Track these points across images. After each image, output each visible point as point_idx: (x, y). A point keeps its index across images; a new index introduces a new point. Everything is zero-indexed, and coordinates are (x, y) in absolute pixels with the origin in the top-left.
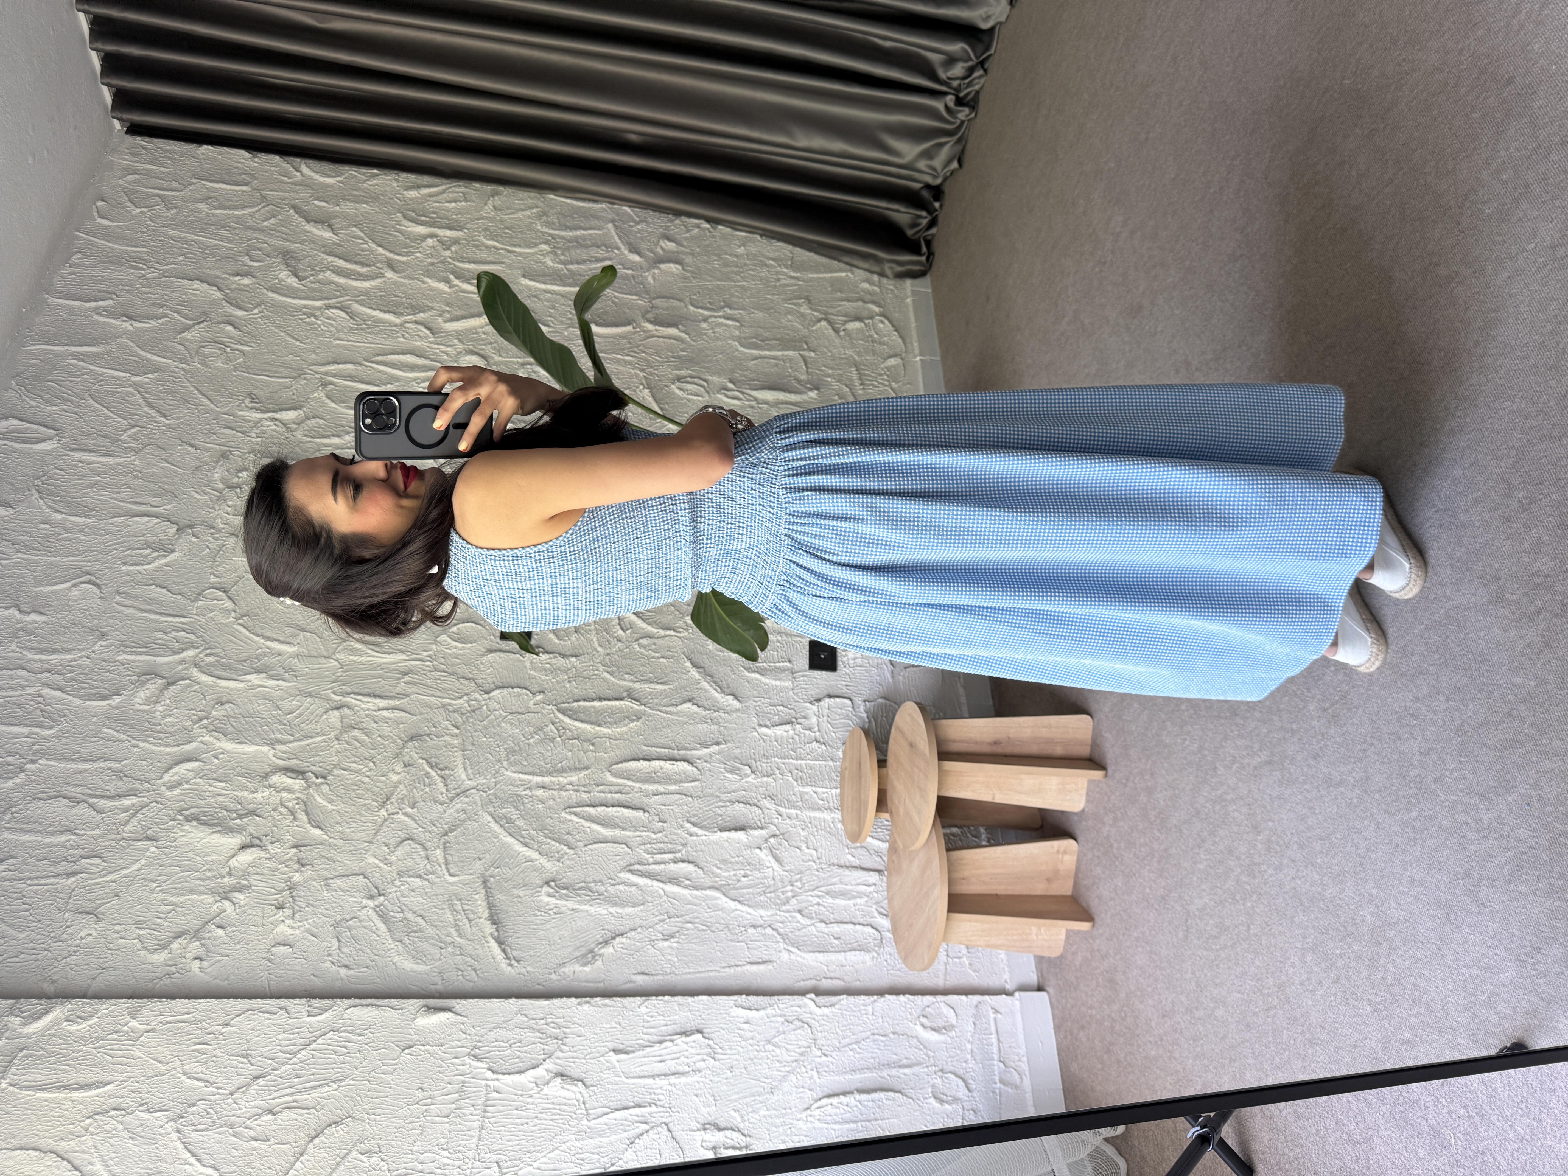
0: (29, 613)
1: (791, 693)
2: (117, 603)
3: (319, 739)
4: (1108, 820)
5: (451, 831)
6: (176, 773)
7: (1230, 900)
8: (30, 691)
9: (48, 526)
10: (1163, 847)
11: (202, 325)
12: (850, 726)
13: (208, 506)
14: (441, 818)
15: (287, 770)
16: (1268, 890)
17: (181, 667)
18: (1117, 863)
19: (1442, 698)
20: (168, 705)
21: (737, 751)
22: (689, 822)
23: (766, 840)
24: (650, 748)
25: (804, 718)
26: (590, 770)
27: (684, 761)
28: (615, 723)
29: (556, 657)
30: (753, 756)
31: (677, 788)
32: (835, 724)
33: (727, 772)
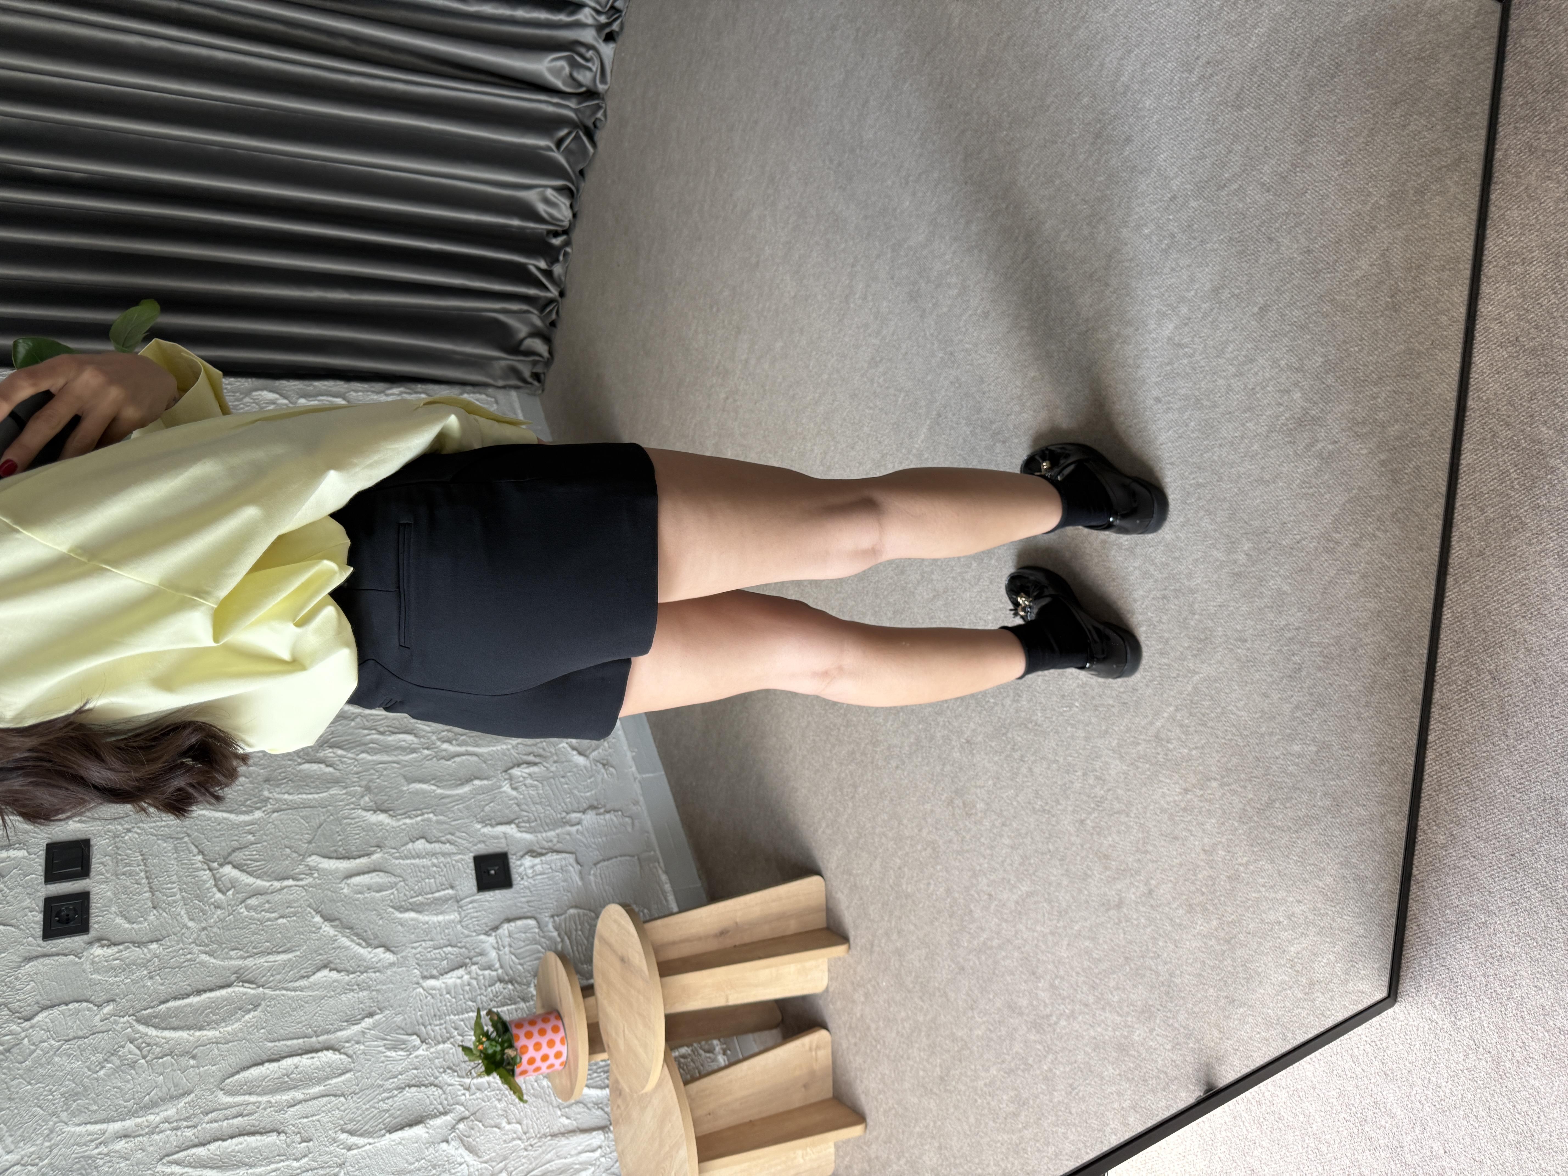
1: (459, 926)
4: (859, 996)
7: (1022, 1067)
10: (929, 1017)
12: (539, 952)
16: (1065, 1045)
18: (879, 1047)
19: (1215, 784)
21: (399, 1019)
22: (343, 1131)
23: (453, 1128)
24: (277, 1044)
25: (481, 954)
26: (192, 1095)
27: (327, 1049)
28: (224, 1020)
29: (129, 948)
30: (421, 1021)
31: (322, 1088)
32: (520, 954)
33: (389, 1049)
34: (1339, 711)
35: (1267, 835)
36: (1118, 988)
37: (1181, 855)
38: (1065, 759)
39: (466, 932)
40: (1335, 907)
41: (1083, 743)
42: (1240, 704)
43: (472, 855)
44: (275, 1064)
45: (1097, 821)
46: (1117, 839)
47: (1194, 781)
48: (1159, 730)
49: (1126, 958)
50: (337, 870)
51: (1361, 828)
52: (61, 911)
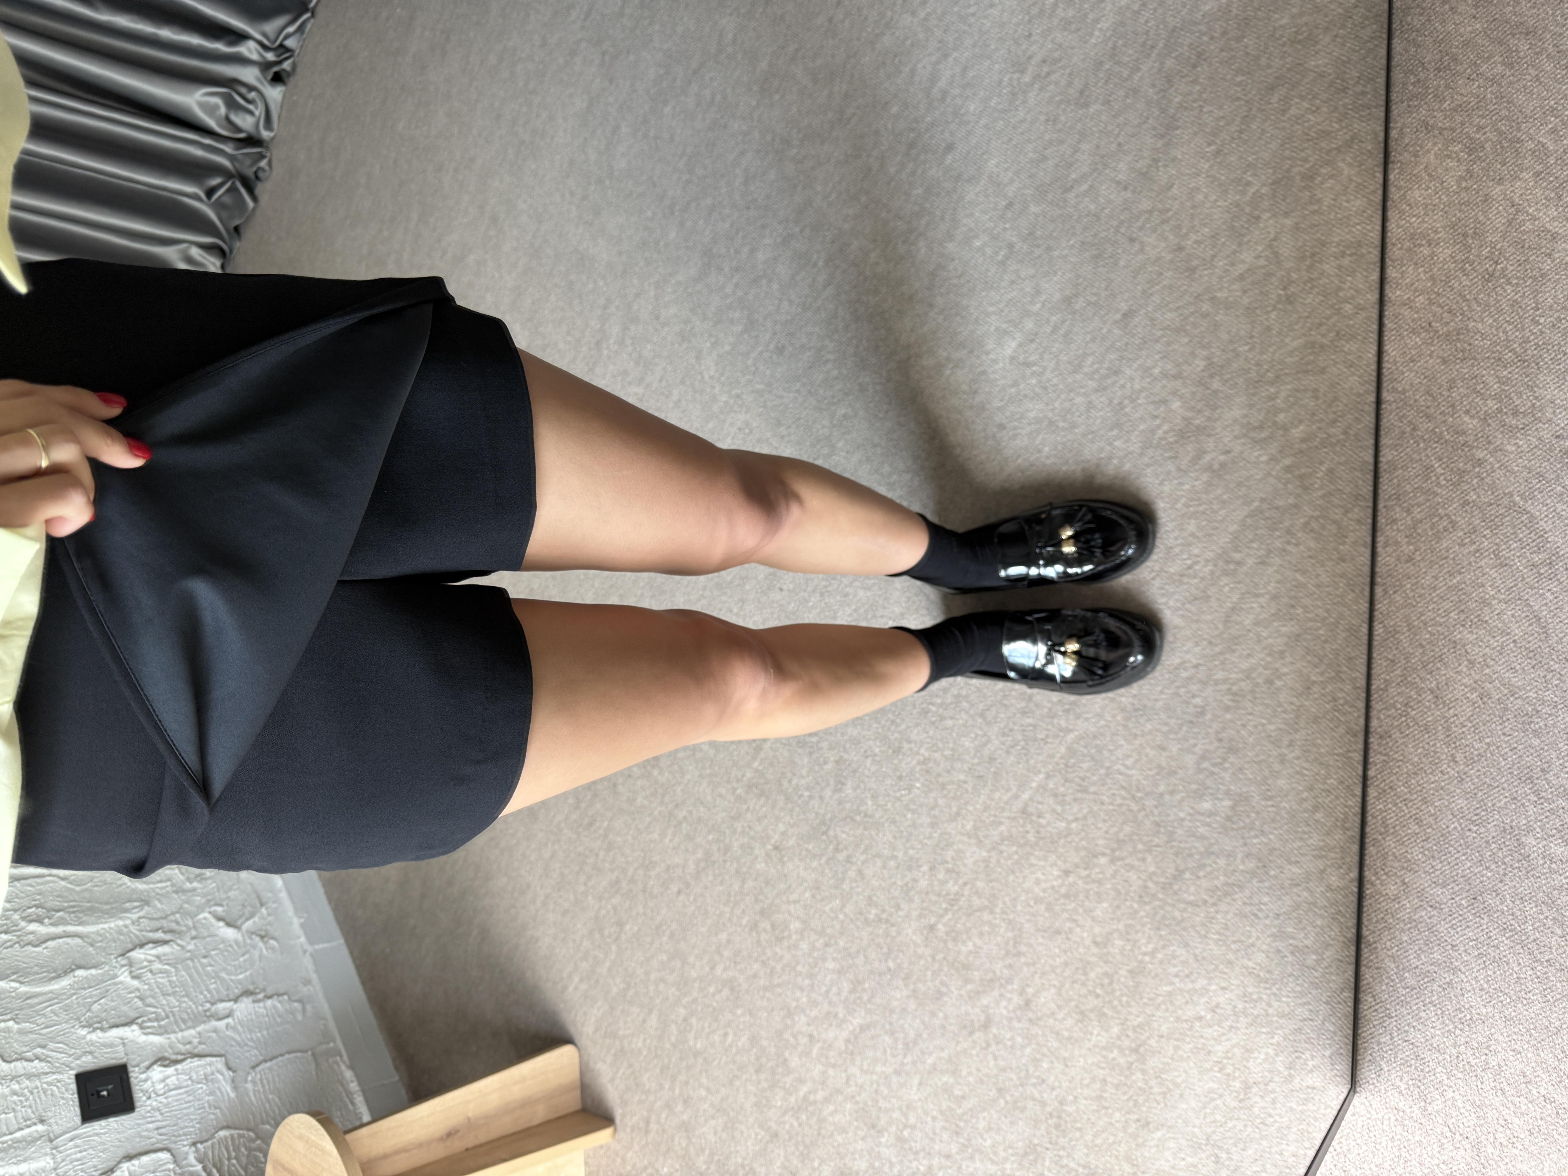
19: (1103, 860)
34: (1257, 755)
35: (1177, 914)
36: (990, 1129)
37: (1065, 952)
38: (906, 853)
40: (1270, 989)
41: (929, 830)
42: (1129, 762)
43: (73, 1073)
45: (952, 923)
46: (979, 943)
47: (1077, 860)
48: (1026, 805)
49: (1000, 1090)
51: (1295, 890)
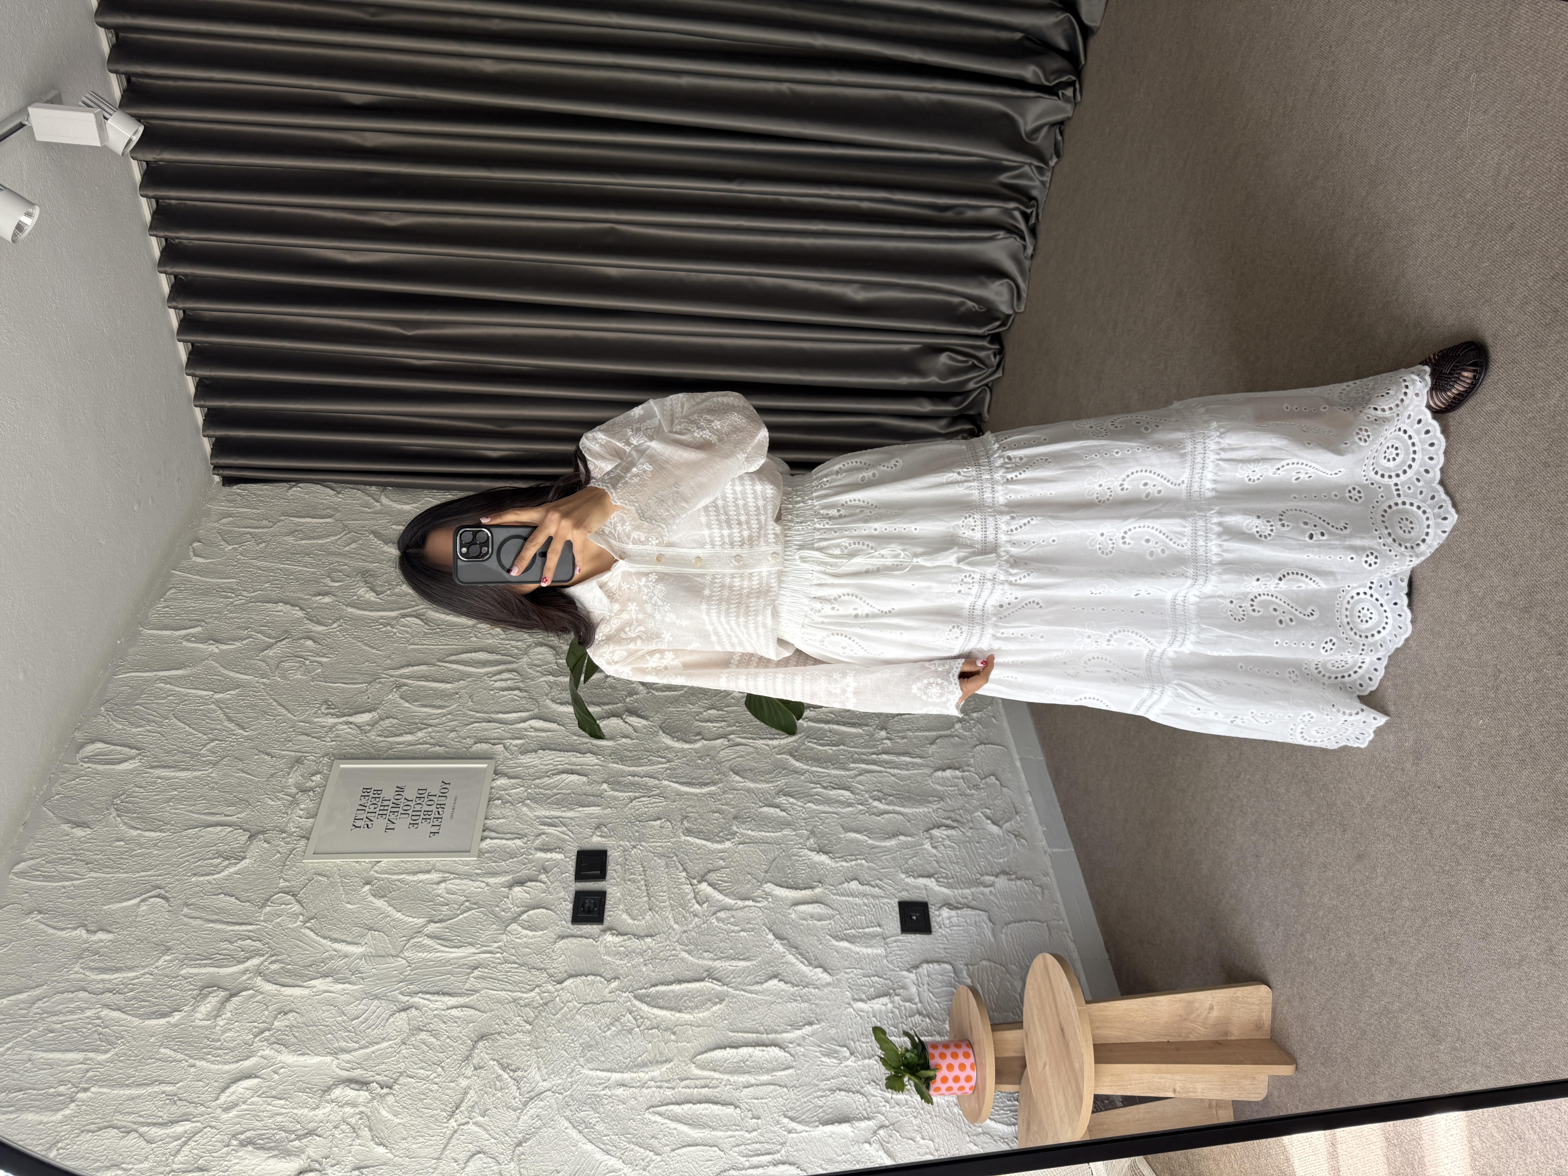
0: (96, 932)
1: (885, 961)
2: (185, 916)
3: (385, 1044)
5: (526, 1140)
6: (234, 1093)
8: (89, 1013)
9: (122, 843)
11: (284, 642)
13: (280, 811)
14: (516, 1126)
15: (350, 1082)
17: (245, 977)
20: (229, 1019)
21: (833, 1031)
22: (786, 1116)
23: (875, 1133)
24: (736, 1034)
25: (902, 988)
26: (672, 1063)
27: (775, 1046)
28: (697, 1007)
29: (631, 939)
30: (851, 1036)
31: (770, 1077)
32: (937, 993)
33: (824, 1055)
39: (890, 966)
43: (897, 900)
44: (734, 1051)
50: (787, 898)
52: (585, 903)
